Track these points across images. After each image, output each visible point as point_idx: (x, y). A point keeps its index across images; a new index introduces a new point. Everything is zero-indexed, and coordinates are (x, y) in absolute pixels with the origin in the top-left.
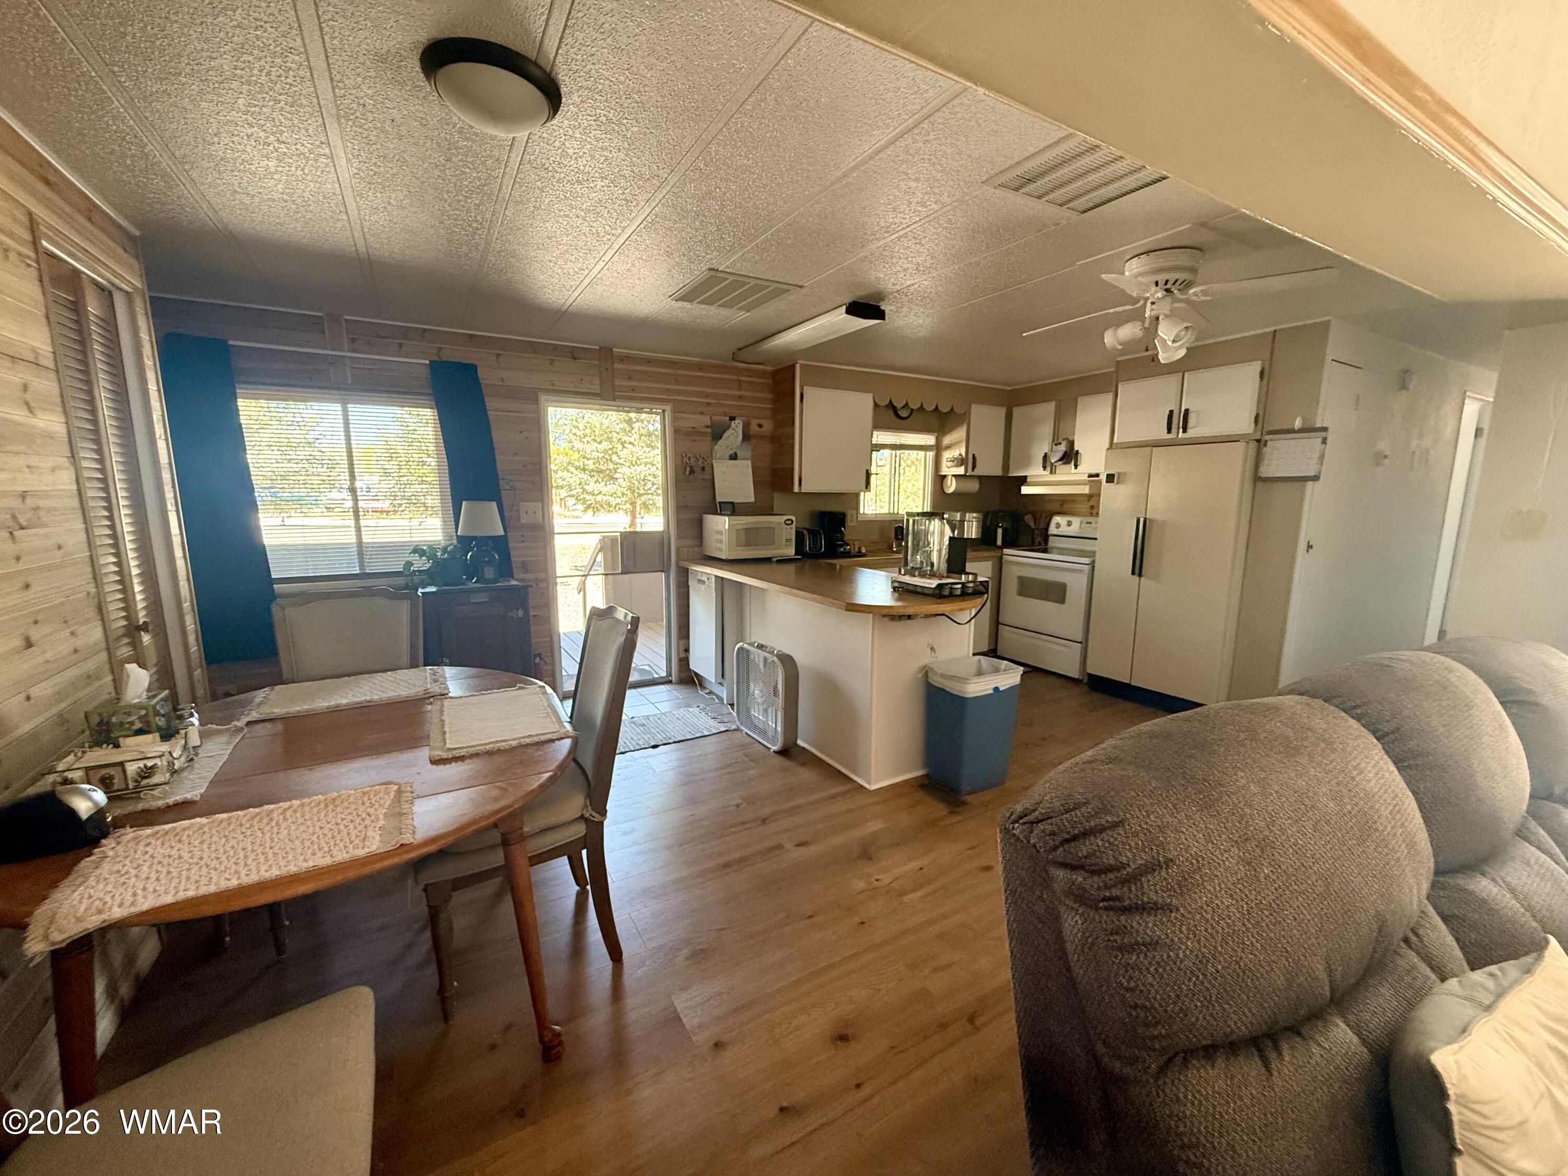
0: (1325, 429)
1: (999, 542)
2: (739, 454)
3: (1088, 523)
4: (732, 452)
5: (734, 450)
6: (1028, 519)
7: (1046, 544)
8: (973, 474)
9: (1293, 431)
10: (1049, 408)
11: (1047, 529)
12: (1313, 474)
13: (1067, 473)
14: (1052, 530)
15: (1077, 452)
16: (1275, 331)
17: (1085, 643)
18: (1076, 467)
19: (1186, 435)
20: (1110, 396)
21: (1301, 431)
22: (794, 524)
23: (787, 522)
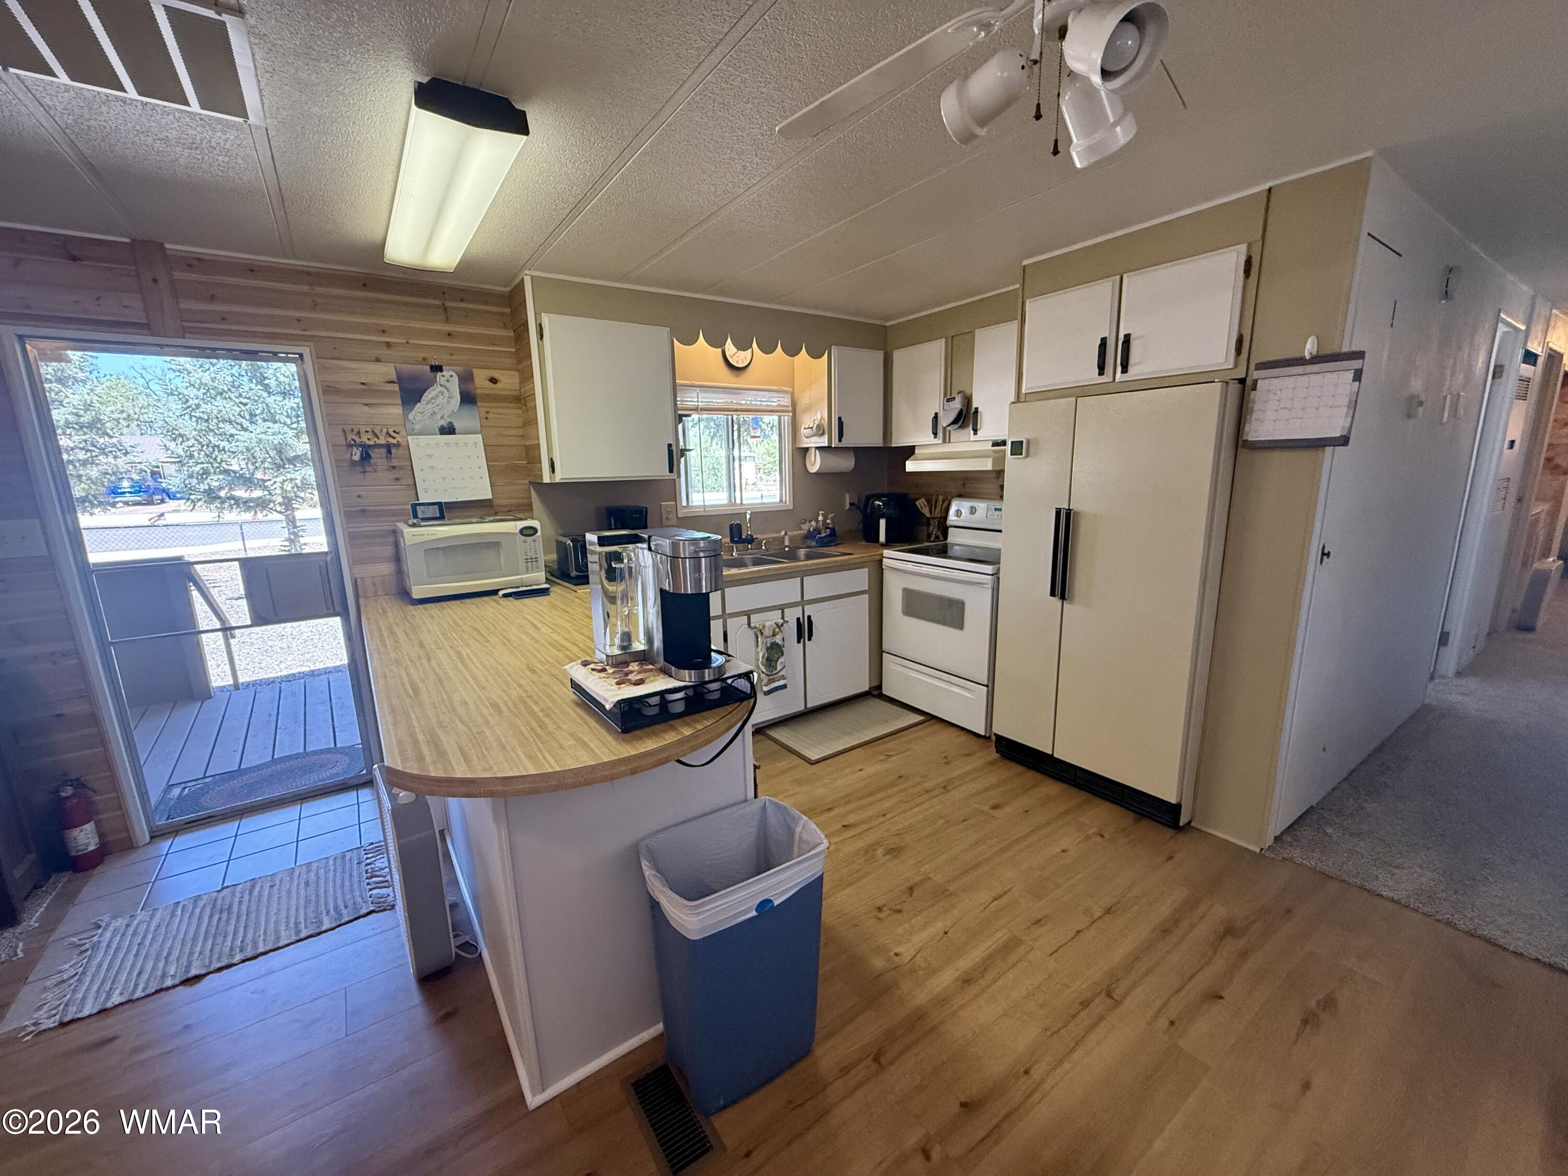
0: (1360, 355)
1: (882, 538)
2: (457, 425)
3: (996, 509)
4: (443, 423)
5: (449, 420)
6: (921, 503)
7: (946, 537)
8: (841, 445)
9: (1300, 361)
10: (935, 350)
11: (945, 518)
12: (1337, 434)
13: (964, 441)
14: (952, 518)
15: (977, 409)
16: (1270, 190)
17: (990, 686)
18: (975, 431)
19: (1126, 377)
20: (1014, 326)
21: (1317, 359)
22: (539, 533)
23: (525, 532)
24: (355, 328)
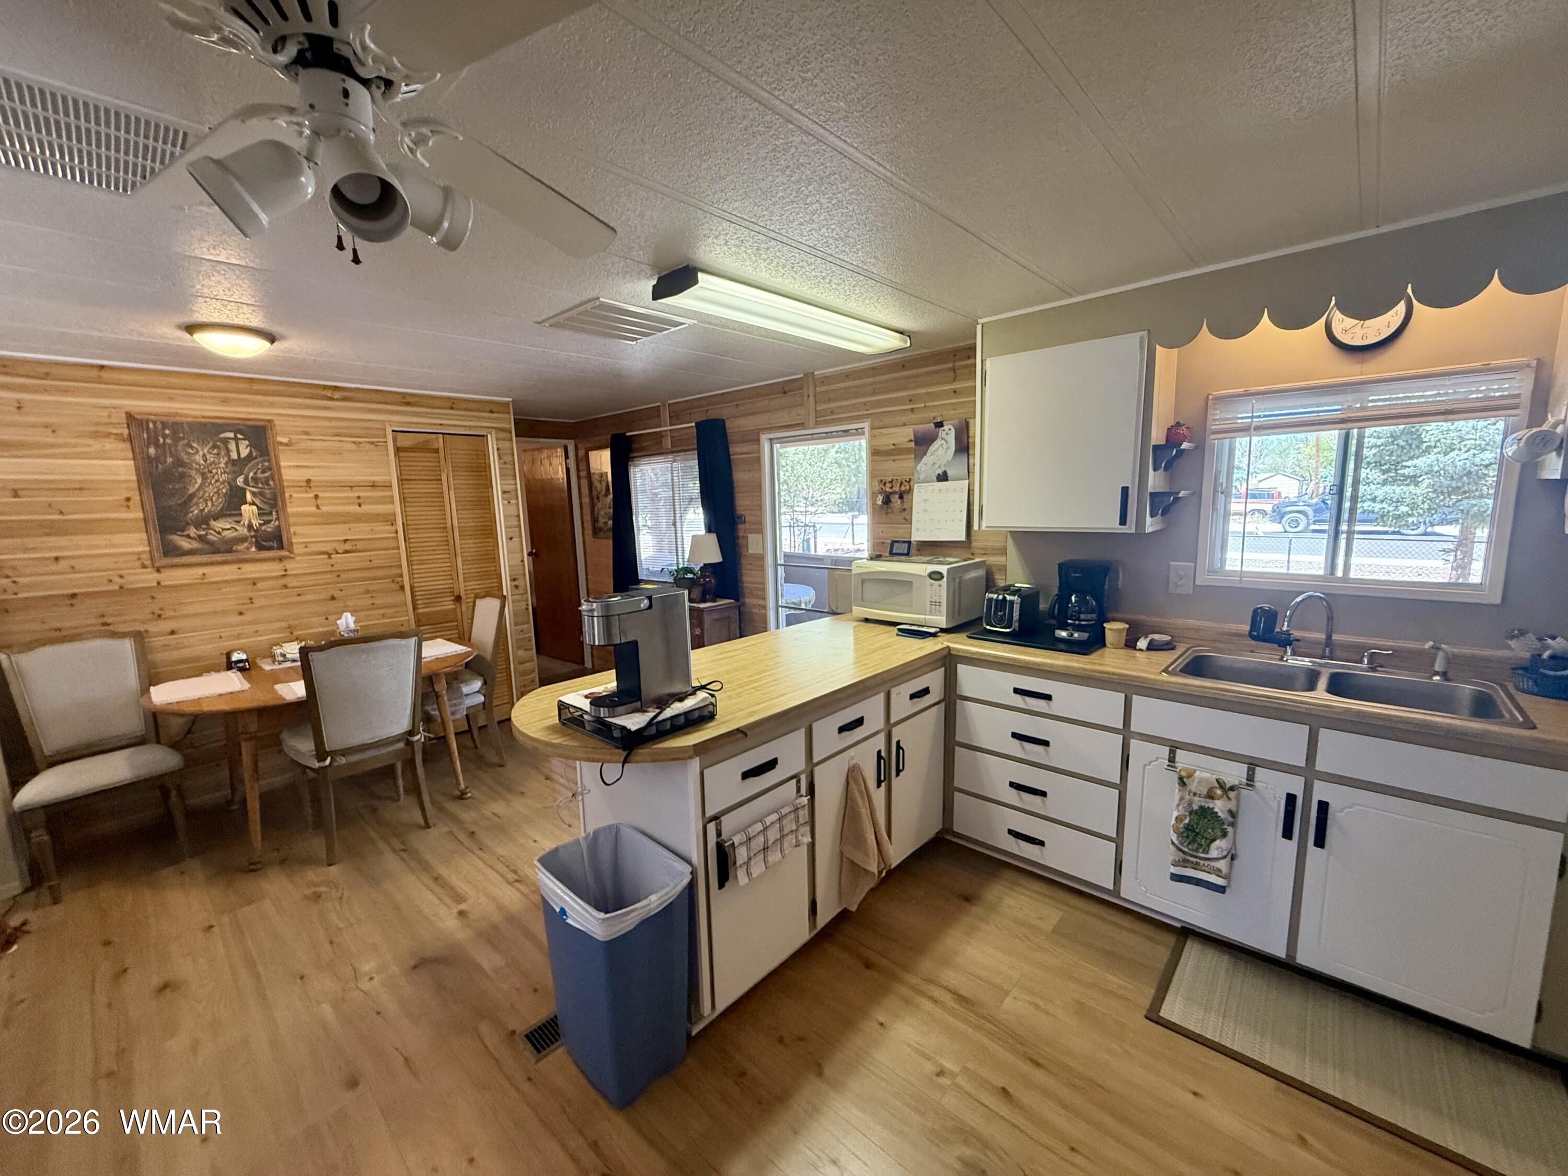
4: (940, 471)
5: (944, 469)
22: (945, 579)
23: (933, 576)
24: (891, 402)
